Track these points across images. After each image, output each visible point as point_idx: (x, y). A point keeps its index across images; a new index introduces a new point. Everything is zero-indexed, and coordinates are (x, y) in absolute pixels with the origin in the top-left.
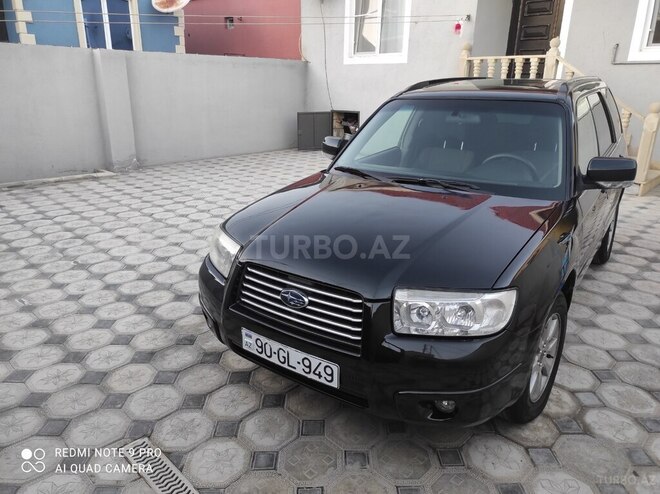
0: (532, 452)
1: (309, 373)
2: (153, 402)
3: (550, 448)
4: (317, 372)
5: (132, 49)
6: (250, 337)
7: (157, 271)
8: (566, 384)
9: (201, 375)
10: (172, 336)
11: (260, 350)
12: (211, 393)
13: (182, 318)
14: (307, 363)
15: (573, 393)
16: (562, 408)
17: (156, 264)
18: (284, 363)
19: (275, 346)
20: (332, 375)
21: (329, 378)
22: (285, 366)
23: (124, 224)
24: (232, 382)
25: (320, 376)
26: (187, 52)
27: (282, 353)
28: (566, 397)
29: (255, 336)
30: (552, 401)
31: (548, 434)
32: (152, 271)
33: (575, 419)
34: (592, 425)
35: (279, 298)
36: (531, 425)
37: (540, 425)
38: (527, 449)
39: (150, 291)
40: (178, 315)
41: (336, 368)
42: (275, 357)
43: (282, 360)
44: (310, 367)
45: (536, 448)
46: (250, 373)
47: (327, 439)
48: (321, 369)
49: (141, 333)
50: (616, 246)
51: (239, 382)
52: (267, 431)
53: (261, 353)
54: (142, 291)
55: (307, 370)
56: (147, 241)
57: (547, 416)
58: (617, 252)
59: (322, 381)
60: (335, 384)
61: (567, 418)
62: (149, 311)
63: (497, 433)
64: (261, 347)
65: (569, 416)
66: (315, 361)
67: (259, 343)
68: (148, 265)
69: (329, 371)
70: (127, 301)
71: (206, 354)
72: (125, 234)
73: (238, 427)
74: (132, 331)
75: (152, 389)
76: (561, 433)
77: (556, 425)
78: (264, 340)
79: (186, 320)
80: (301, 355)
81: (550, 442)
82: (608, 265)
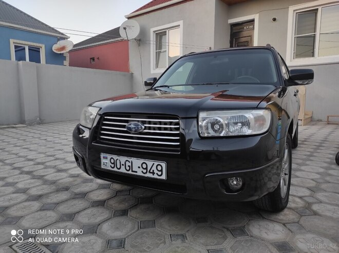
0: (288, 226)
1: (146, 173)
2: (38, 219)
3: (298, 222)
4: (151, 171)
5: (40, 62)
6: (106, 158)
7: (46, 161)
8: (295, 194)
9: (72, 204)
10: (53, 187)
11: (113, 166)
12: (78, 212)
13: (61, 179)
14: (144, 166)
15: (301, 198)
16: (297, 204)
17: (47, 158)
18: (129, 170)
19: (123, 159)
20: (161, 171)
21: (160, 173)
22: (130, 172)
23: (28, 143)
24: (93, 206)
25: (153, 173)
26: (69, 66)
27: (128, 164)
28: (298, 200)
29: (109, 156)
30: (290, 202)
31: (294, 217)
32: (44, 161)
33: (306, 208)
34: (318, 210)
35: (125, 129)
36: (282, 213)
37: (288, 213)
38: (284, 225)
39: (42, 169)
40: (58, 178)
41: (164, 165)
42: (123, 167)
43: (128, 168)
44: (146, 169)
45: (289, 223)
46: (105, 201)
47: (158, 229)
48: (154, 168)
49: (34, 187)
50: (299, 142)
51: (98, 206)
52: (117, 228)
53: (114, 168)
54: (37, 169)
55: (145, 171)
56: (42, 149)
57: (290, 208)
58: (300, 144)
59: (156, 176)
60: (164, 177)
61: (302, 209)
62: (41, 177)
63: (264, 218)
64: (114, 163)
65: (303, 207)
66: (150, 163)
67: (112, 161)
68: (41, 158)
69: (159, 168)
70: (26, 174)
71: (76, 194)
72: (29, 147)
73: (97, 228)
74: (27, 186)
75: (39, 213)
76: (301, 216)
77: (297, 212)
78: (115, 157)
79: (64, 180)
80: (140, 161)
81: (296, 220)
82: (298, 149)
